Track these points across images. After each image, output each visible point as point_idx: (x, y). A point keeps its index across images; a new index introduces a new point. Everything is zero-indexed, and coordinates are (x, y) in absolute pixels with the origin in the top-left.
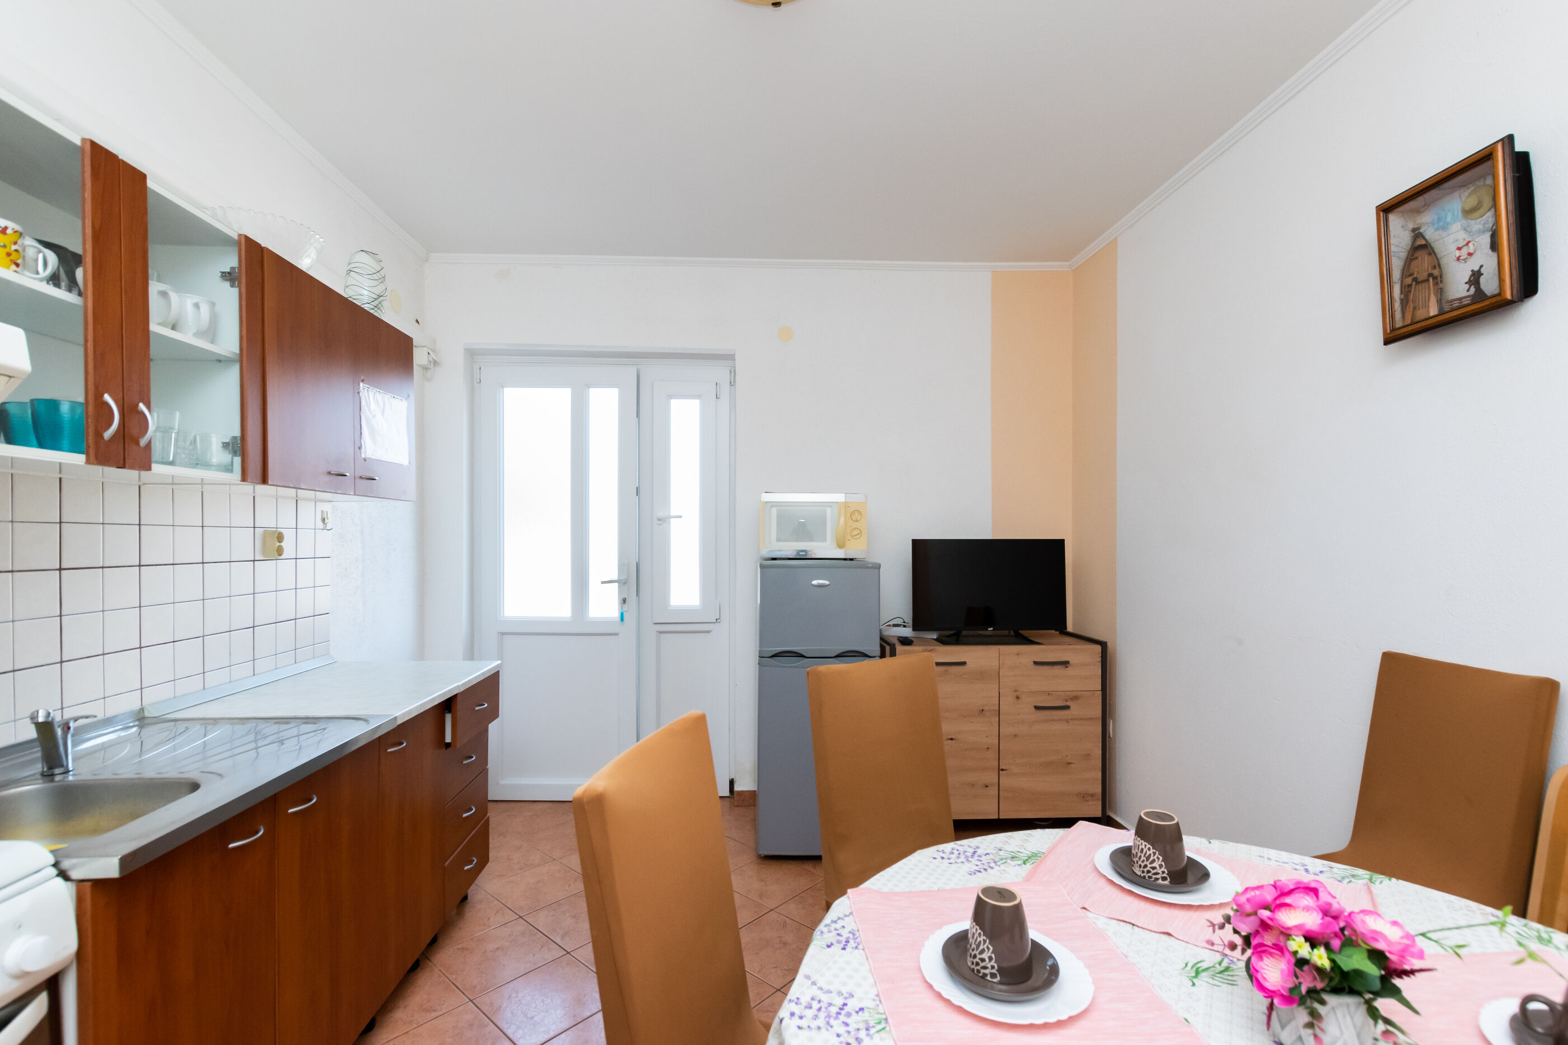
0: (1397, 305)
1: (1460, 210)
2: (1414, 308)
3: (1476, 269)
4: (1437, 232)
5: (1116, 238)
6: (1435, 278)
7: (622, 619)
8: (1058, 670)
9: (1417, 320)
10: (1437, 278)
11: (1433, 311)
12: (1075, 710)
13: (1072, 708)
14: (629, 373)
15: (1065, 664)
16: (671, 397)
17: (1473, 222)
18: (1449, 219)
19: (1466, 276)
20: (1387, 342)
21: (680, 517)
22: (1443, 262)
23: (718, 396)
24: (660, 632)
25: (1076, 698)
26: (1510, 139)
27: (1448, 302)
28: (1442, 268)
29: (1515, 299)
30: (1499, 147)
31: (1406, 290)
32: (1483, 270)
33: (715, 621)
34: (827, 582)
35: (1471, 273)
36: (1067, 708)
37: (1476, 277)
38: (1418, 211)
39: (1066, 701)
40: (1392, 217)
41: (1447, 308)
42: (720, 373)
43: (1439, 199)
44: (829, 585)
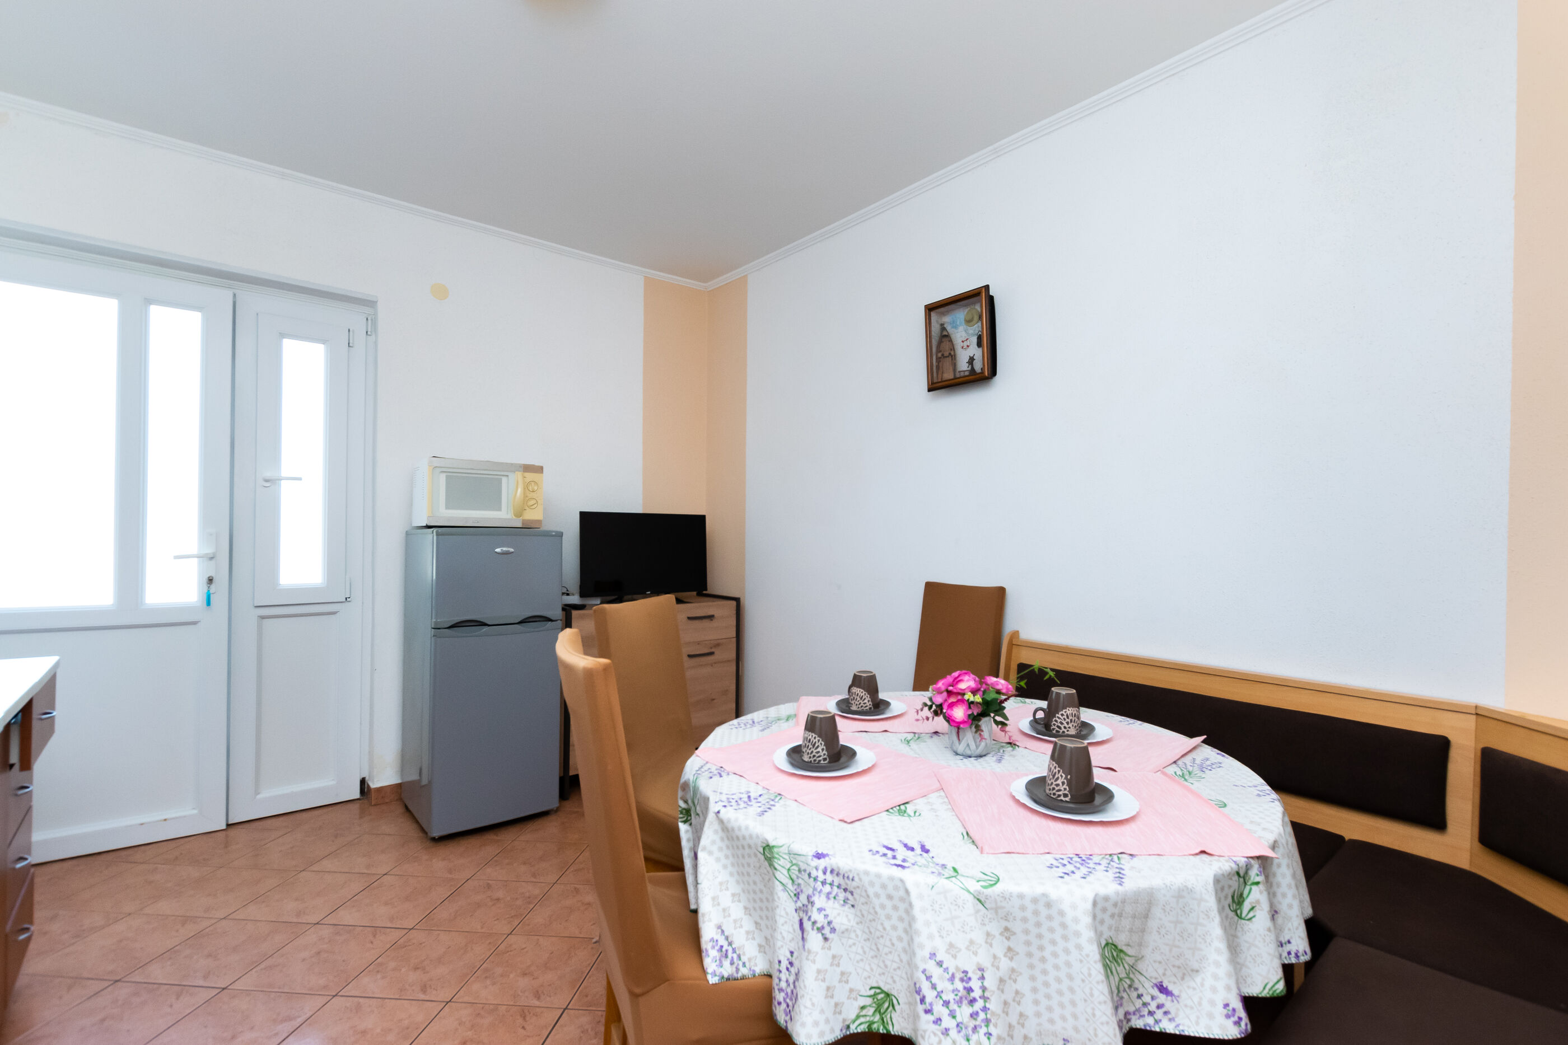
0: (935, 368)
1: (963, 319)
2: (943, 373)
3: (972, 356)
4: (953, 329)
5: (746, 275)
6: (952, 356)
7: (209, 603)
8: (706, 623)
9: (944, 379)
10: (953, 357)
11: (951, 376)
12: (719, 655)
13: (716, 653)
14: (222, 297)
15: (711, 617)
16: (283, 335)
17: (969, 328)
18: (958, 323)
19: (967, 359)
20: (930, 390)
21: (300, 479)
22: (956, 347)
23: (351, 345)
24: (263, 618)
25: (718, 645)
26: (987, 287)
27: (960, 372)
28: (956, 350)
29: (990, 377)
30: (984, 290)
31: (938, 360)
32: (975, 358)
33: (344, 600)
34: (512, 550)
35: (969, 358)
36: (712, 653)
37: (971, 360)
38: (943, 314)
39: (711, 648)
40: (933, 314)
41: (958, 375)
42: (355, 319)
43: (953, 310)
44: (513, 552)
